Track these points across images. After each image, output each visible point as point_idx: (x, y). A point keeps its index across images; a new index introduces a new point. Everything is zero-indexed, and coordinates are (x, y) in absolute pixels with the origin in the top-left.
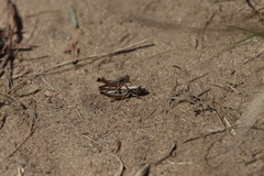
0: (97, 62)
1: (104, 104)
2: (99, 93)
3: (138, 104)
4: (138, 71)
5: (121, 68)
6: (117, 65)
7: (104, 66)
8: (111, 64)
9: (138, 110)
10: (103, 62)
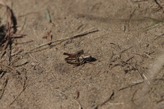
0: (63, 43)
1: (68, 69)
2: (65, 62)
3: (89, 68)
4: (89, 47)
5: (78, 46)
6: (76, 44)
7: (68, 45)
8: (72, 44)
9: (89, 72)
10: (67, 43)
